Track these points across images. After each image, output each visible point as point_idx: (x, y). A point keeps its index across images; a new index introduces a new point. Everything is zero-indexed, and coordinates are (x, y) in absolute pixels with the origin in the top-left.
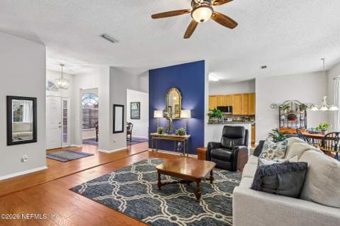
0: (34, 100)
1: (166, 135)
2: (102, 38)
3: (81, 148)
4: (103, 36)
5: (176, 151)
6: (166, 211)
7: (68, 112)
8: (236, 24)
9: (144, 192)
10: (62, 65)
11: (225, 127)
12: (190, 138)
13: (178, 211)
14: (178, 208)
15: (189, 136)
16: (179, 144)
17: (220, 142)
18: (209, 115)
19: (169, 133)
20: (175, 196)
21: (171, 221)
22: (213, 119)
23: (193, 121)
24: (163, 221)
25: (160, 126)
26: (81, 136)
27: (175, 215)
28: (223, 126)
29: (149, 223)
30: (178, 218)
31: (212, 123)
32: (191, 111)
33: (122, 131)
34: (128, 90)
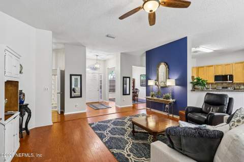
0: (81, 75)
1: (155, 98)
2: (107, 37)
3: (108, 103)
4: (107, 36)
5: (164, 111)
6: (128, 149)
7: (103, 82)
8: (189, 3)
9: (123, 135)
10: (97, 56)
11: (208, 94)
12: (175, 103)
13: (135, 151)
14: (137, 150)
15: (174, 100)
16: (167, 106)
17: (201, 107)
18: (191, 83)
19: (158, 97)
20: (141, 142)
21: (126, 156)
22: (196, 87)
23: (178, 89)
24: (122, 154)
25: (152, 91)
26: (108, 96)
27: (131, 154)
28: (206, 93)
29: (113, 152)
30: (132, 155)
31: (194, 91)
32: (176, 80)
33: (129, 94)
34: (133, 67)
